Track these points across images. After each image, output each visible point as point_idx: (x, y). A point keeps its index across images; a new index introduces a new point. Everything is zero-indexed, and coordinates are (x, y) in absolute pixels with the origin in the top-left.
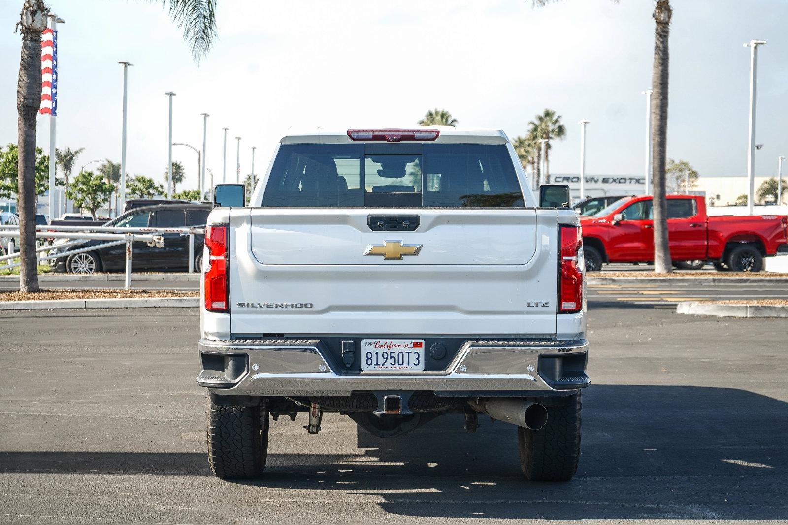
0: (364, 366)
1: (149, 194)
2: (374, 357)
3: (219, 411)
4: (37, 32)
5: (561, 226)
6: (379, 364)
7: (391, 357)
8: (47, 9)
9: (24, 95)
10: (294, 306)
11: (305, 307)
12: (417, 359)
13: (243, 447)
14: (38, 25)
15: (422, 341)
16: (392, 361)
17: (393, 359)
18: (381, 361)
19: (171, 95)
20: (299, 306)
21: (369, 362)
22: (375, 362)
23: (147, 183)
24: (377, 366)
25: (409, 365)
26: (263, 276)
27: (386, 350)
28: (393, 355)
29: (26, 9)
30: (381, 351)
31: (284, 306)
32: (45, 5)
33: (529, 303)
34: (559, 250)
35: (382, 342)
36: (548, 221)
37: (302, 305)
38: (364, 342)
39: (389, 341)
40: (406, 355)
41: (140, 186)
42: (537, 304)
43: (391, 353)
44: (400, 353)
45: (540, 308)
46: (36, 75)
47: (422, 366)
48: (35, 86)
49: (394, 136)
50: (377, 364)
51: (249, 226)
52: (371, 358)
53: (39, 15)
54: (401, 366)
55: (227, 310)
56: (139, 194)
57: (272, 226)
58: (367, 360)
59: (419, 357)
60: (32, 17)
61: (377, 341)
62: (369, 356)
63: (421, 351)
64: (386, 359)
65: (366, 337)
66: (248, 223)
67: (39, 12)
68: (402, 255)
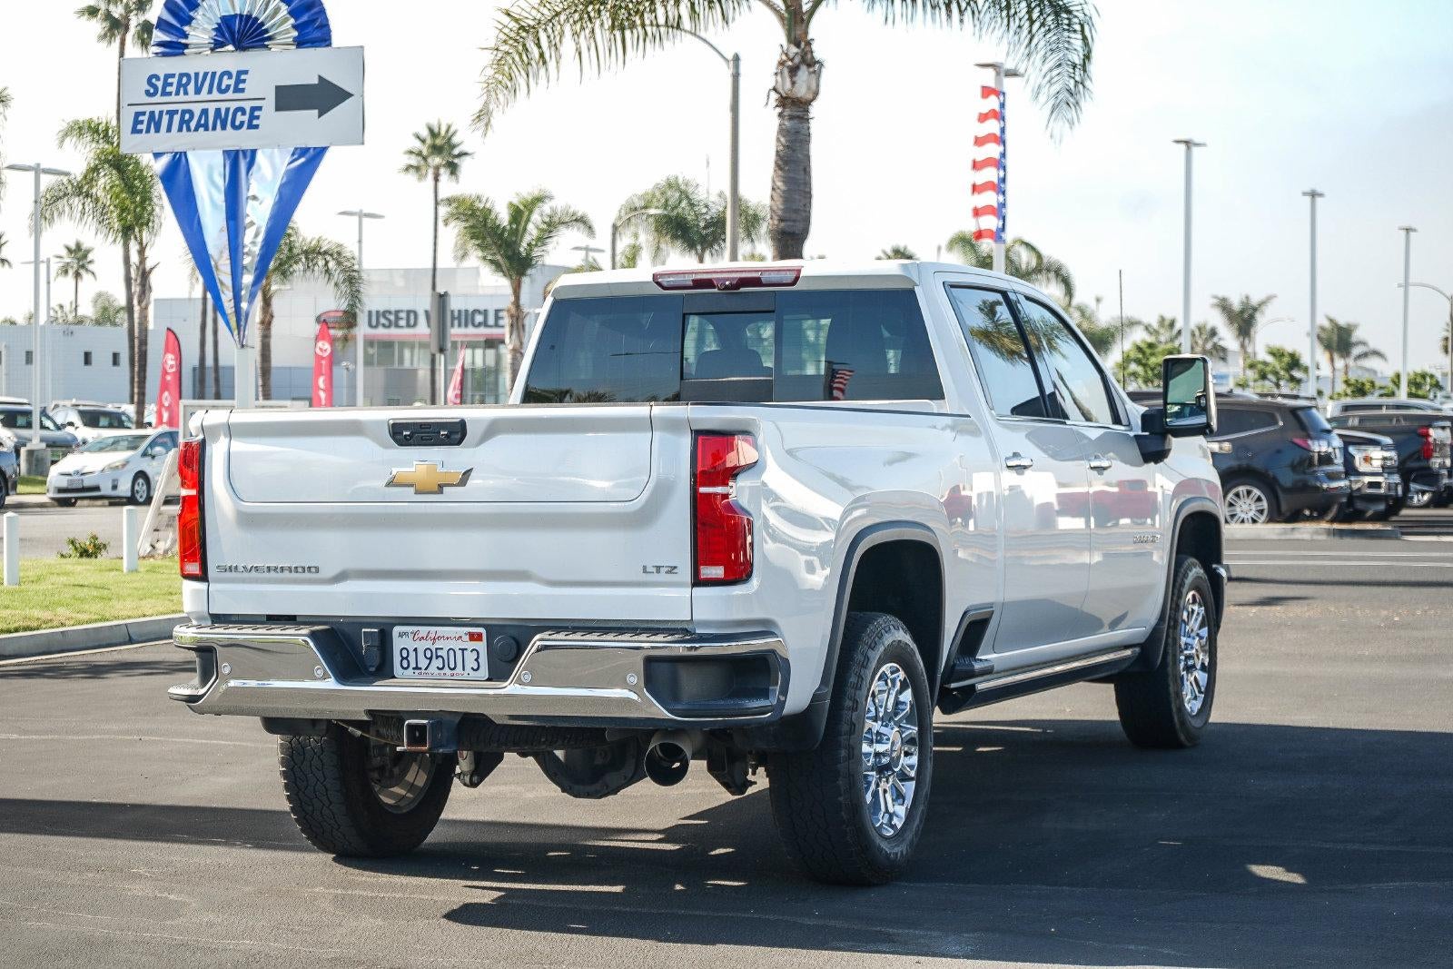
0: (397, 670)
1: (1292, 379)
2: (412, 654)
3: (290, 742)
4: (801, 103)
5: (697, 433)
6: (420, 669)
7: (437, 657)
8: (818, 62)
9: (780, 213)
10: (293, 569)
11: (308, 572)
12: (476, 660)
13: (331, 803)
14: (801, 91)
15: (482, 630)
16: (439, 663)
17: (440, 659)
18: (423, 663)
19: (1314, 195)
20: (300, 570)
21: (405, 665)
22: (413, 665)
23: (1286, 359)
24: (417, 672)
25: (464, 670)
26: (248, 521)
27: (428, 644)
28: (440, 653)
29: (782, 63)
30: (422, 646)
31: (278, 570)
32: (815, 54)
33: (645, 568)
34: (694, 475)
35: (423, 630)
36: (672, 425)
37: (304, 568)
38: (397, 630)
39: (433, 629)
40: (459, 654)
41: (1277, 364)
42: (658, 568)
43: (437, 649)
44: (450, 649)
45: (663, 577)
46: (798, 177)
47: (484, 672)
48: (797, 197)
49: (728, 279)
50: (417, 668)
51: (228, 440)
52: (406, 658)
53: (803, 73)
54: (453, 672)
55: (203, 577)
56: (1274, 379)
57: (257, 439)
58: (401, 661)
59: (478, 657)
60: (791, 77)
61: (415, 628)
62: (405, 655)
63: (482, 646)
64: (431, 659)
65: (401, 621)
66: (225, 436)
67: (804, 68)
68: (441, 487)
